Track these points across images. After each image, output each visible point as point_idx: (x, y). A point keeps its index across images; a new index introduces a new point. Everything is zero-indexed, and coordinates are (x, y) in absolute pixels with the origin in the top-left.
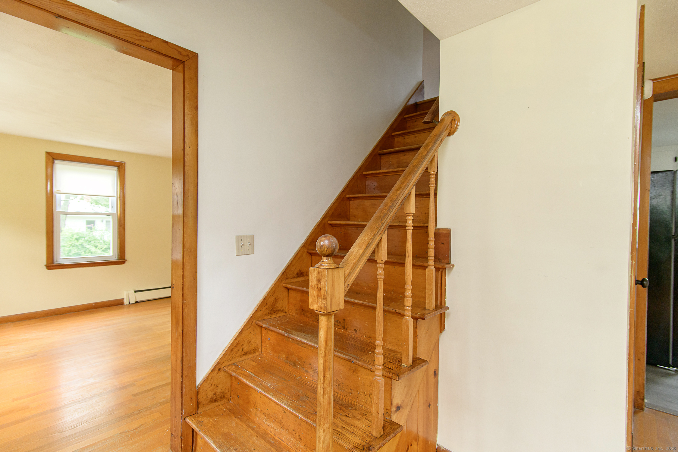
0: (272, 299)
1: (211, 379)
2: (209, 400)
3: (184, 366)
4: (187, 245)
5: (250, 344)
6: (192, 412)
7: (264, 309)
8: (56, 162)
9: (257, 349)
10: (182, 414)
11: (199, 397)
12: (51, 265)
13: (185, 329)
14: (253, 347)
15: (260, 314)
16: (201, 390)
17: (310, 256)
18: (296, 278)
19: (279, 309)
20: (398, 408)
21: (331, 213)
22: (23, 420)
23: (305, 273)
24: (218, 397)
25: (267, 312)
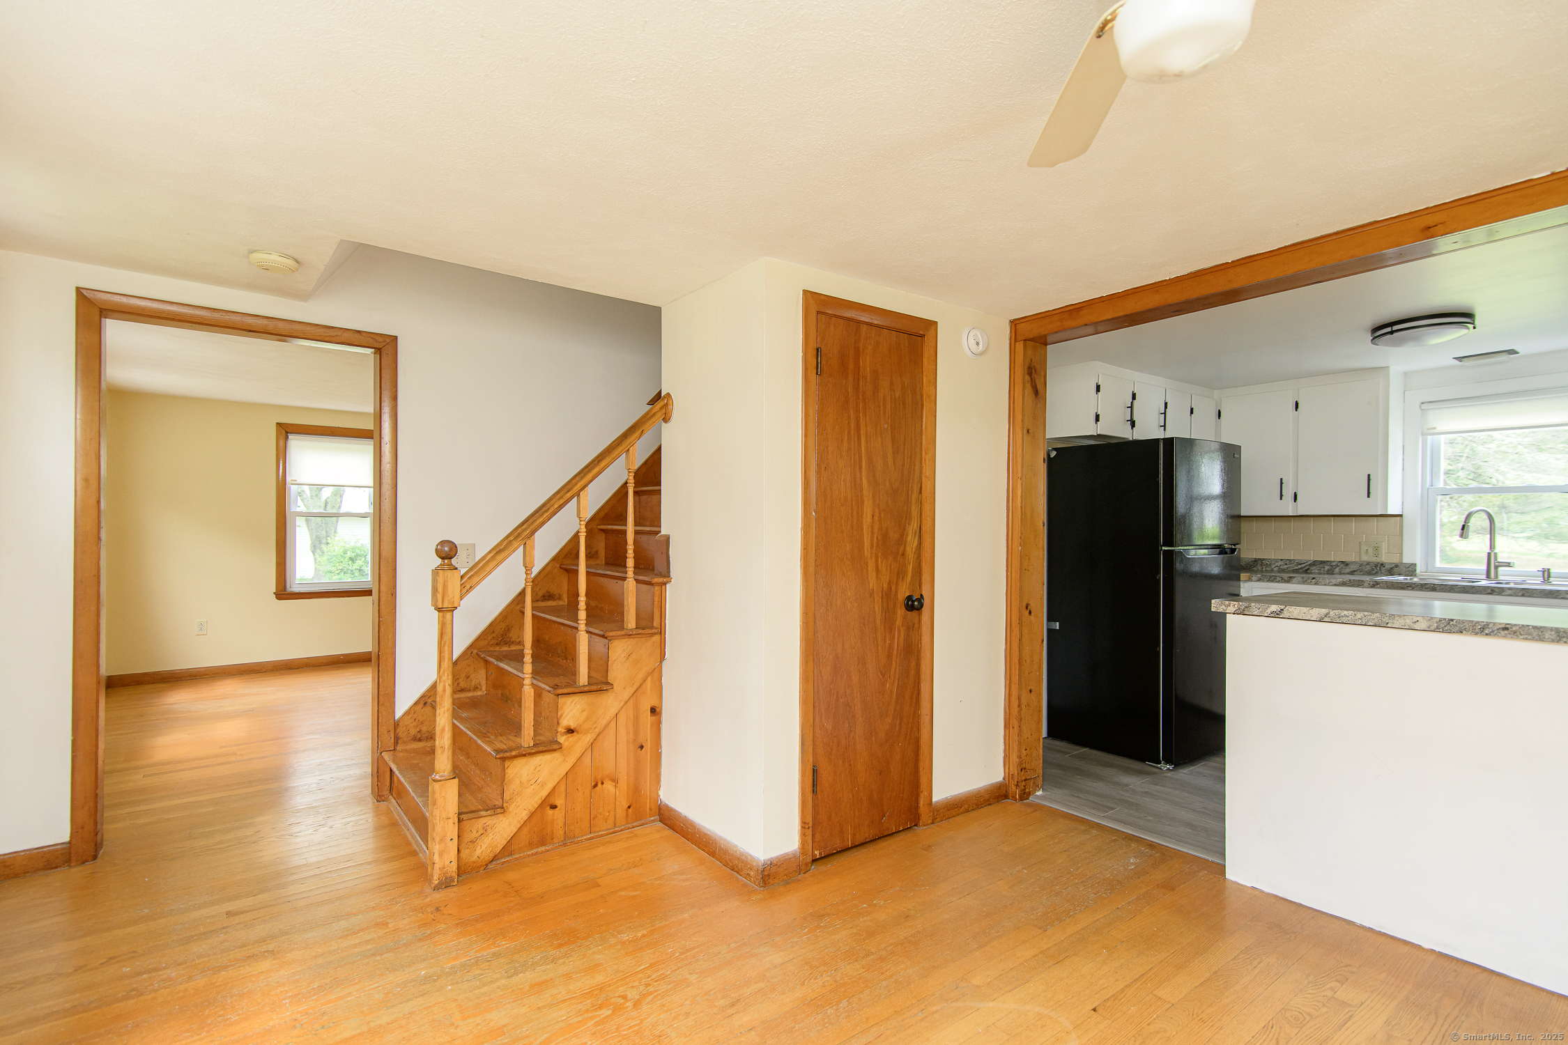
0: (503, 626)
1: (414, 713)
2: (412, 737)
3: (380, 693)
4: (384, 554)
5: (469, 679)
6: (390, 747)
7: (489, 638)
8: (290, 436)
9: (479, 687)
10: (378, 747)
11: (398, 730)
12: (283, 593)
13: (381, 651)
14: (473, 683)
15: (482, 643)
16: (401, 724)
17: (567, 574)
18: (542, 601)
19: (513, 640)
20: (570, 731)
21: (602, 514)
22: (228, 763)
23: (557, 596)
24: (423, 736)
25: (494, 641)
